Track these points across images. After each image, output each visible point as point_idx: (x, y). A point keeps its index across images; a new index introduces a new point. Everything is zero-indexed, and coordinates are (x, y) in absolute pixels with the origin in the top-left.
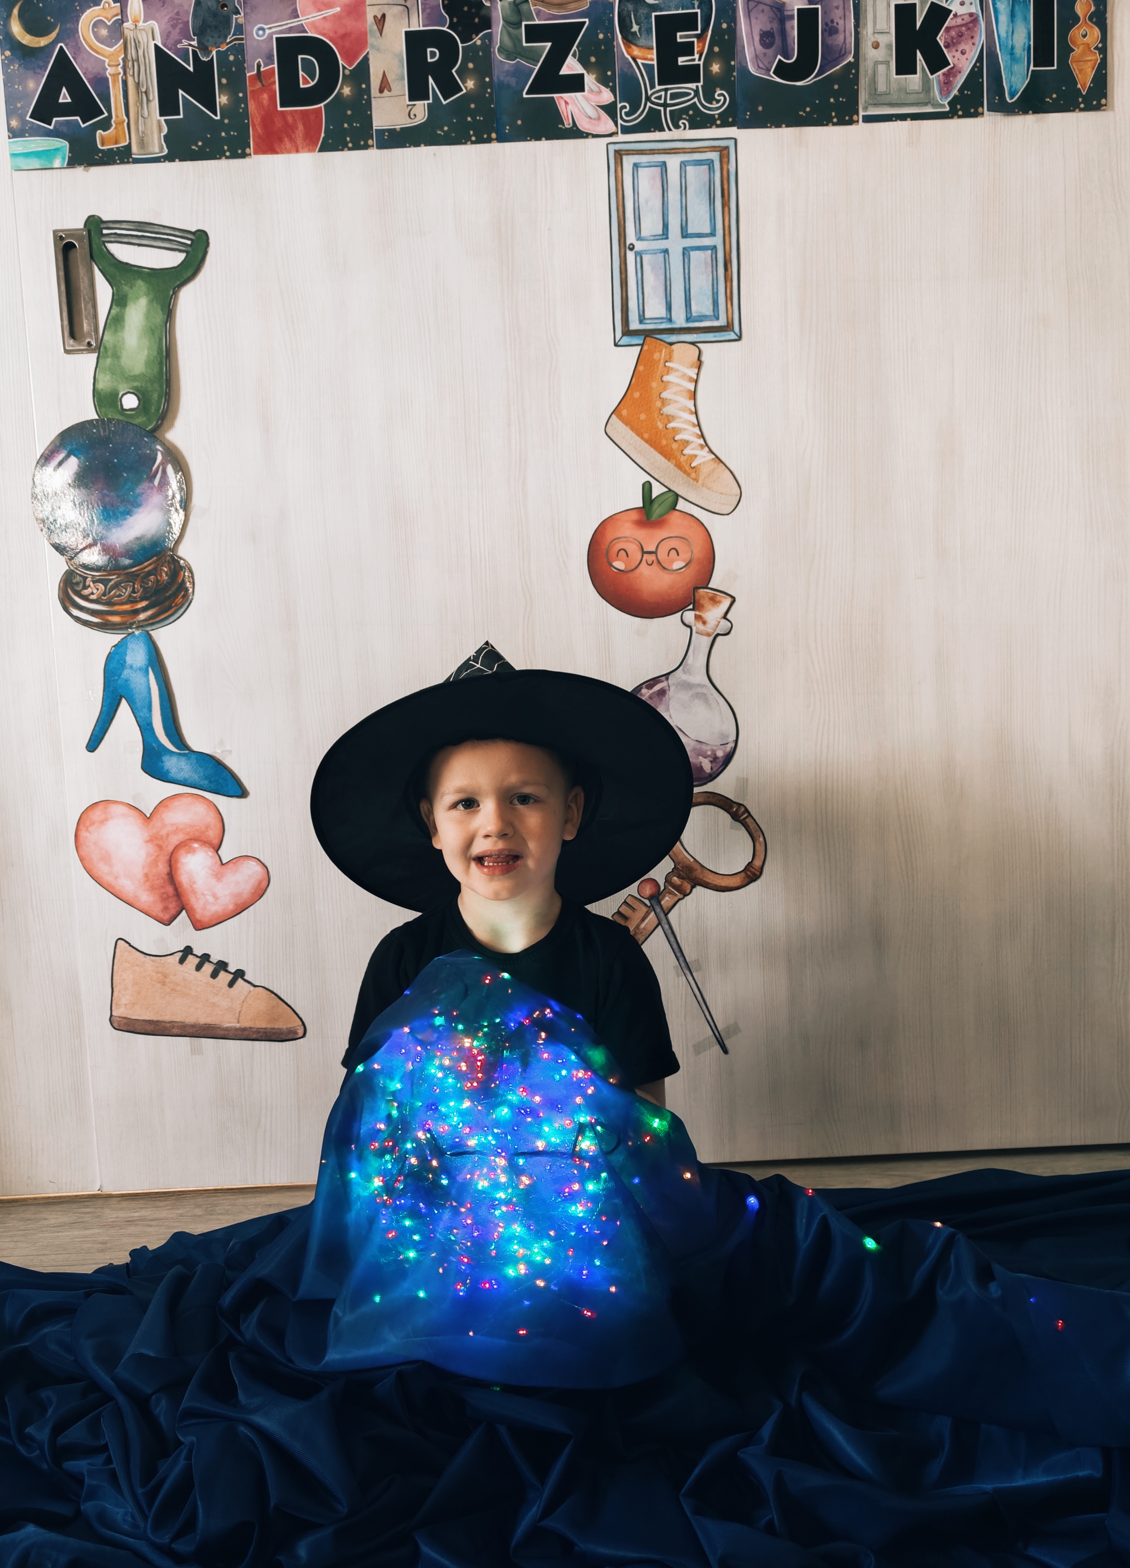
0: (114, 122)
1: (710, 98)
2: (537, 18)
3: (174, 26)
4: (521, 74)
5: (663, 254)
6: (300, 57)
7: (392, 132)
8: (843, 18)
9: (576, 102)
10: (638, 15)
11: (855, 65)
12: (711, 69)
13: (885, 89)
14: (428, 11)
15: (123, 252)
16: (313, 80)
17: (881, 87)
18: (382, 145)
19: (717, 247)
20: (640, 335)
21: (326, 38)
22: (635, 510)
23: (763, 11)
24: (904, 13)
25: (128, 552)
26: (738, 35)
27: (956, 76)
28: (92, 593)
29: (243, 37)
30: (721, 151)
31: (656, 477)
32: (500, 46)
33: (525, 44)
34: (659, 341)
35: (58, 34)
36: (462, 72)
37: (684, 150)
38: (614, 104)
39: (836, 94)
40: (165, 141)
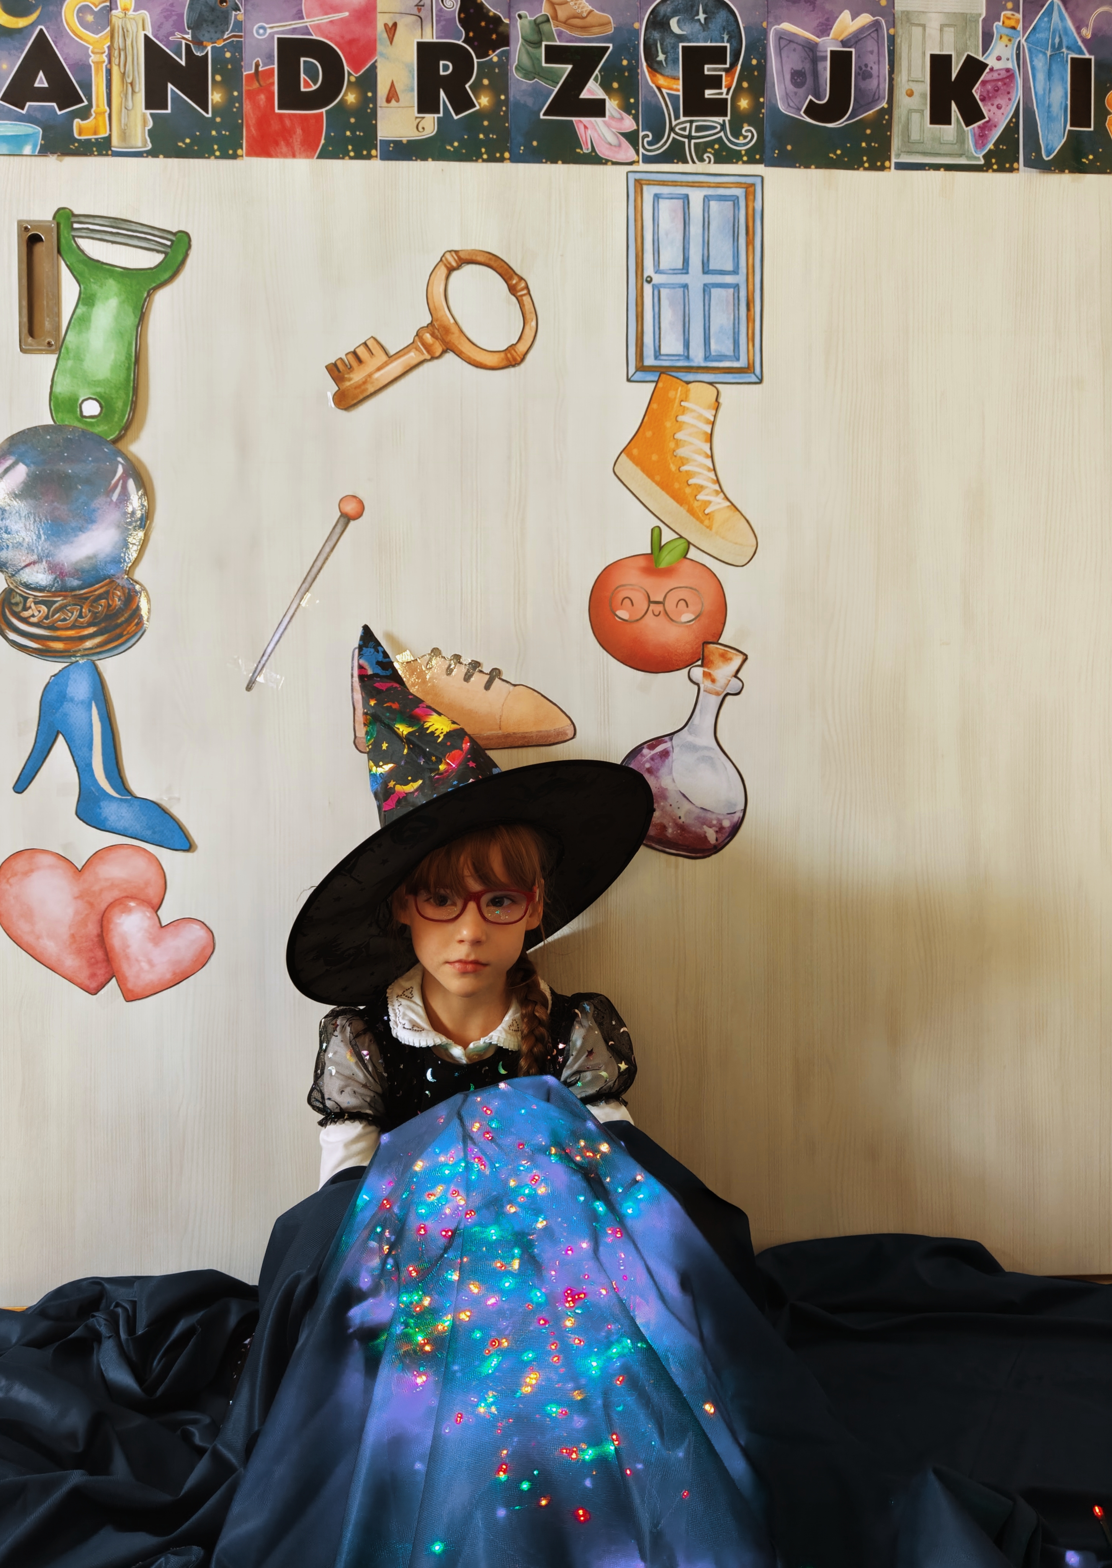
0: (95, 112)
1: (737, 133)
2: (558, 39)
3: (167, 18)
4: (538, 94)
5: (682, 289)
6: (302, 59)
7: (398, 143)
8: (877, 64)
9: (597, 127)
10: (665, 44)
11: (889, 111)
12: (739, 104)
13: (918, 138)
14: (443, 23)
15: (94, 249)
16: (315, 84)
17: (915, 136)
18: (386, 156)
19: (740, 285)
20: (655, 371)
21: (331, 41)
22: (642, 556)
23: (794, 50)
24: (940, 63)
25: (78, 572)
26: (768, 73)
27: (991, 130)
28: (33, 616)
29: (242, 34)
30: (747, 188)
31: (666, 522)
32: (518, 65)
33: (544, 65)
34: (675, 379)
35: (39, 17)
36: (476, 87)
37: (708, 184)
38: (636, 132)
39: (868, 139)
40: (149, 136)
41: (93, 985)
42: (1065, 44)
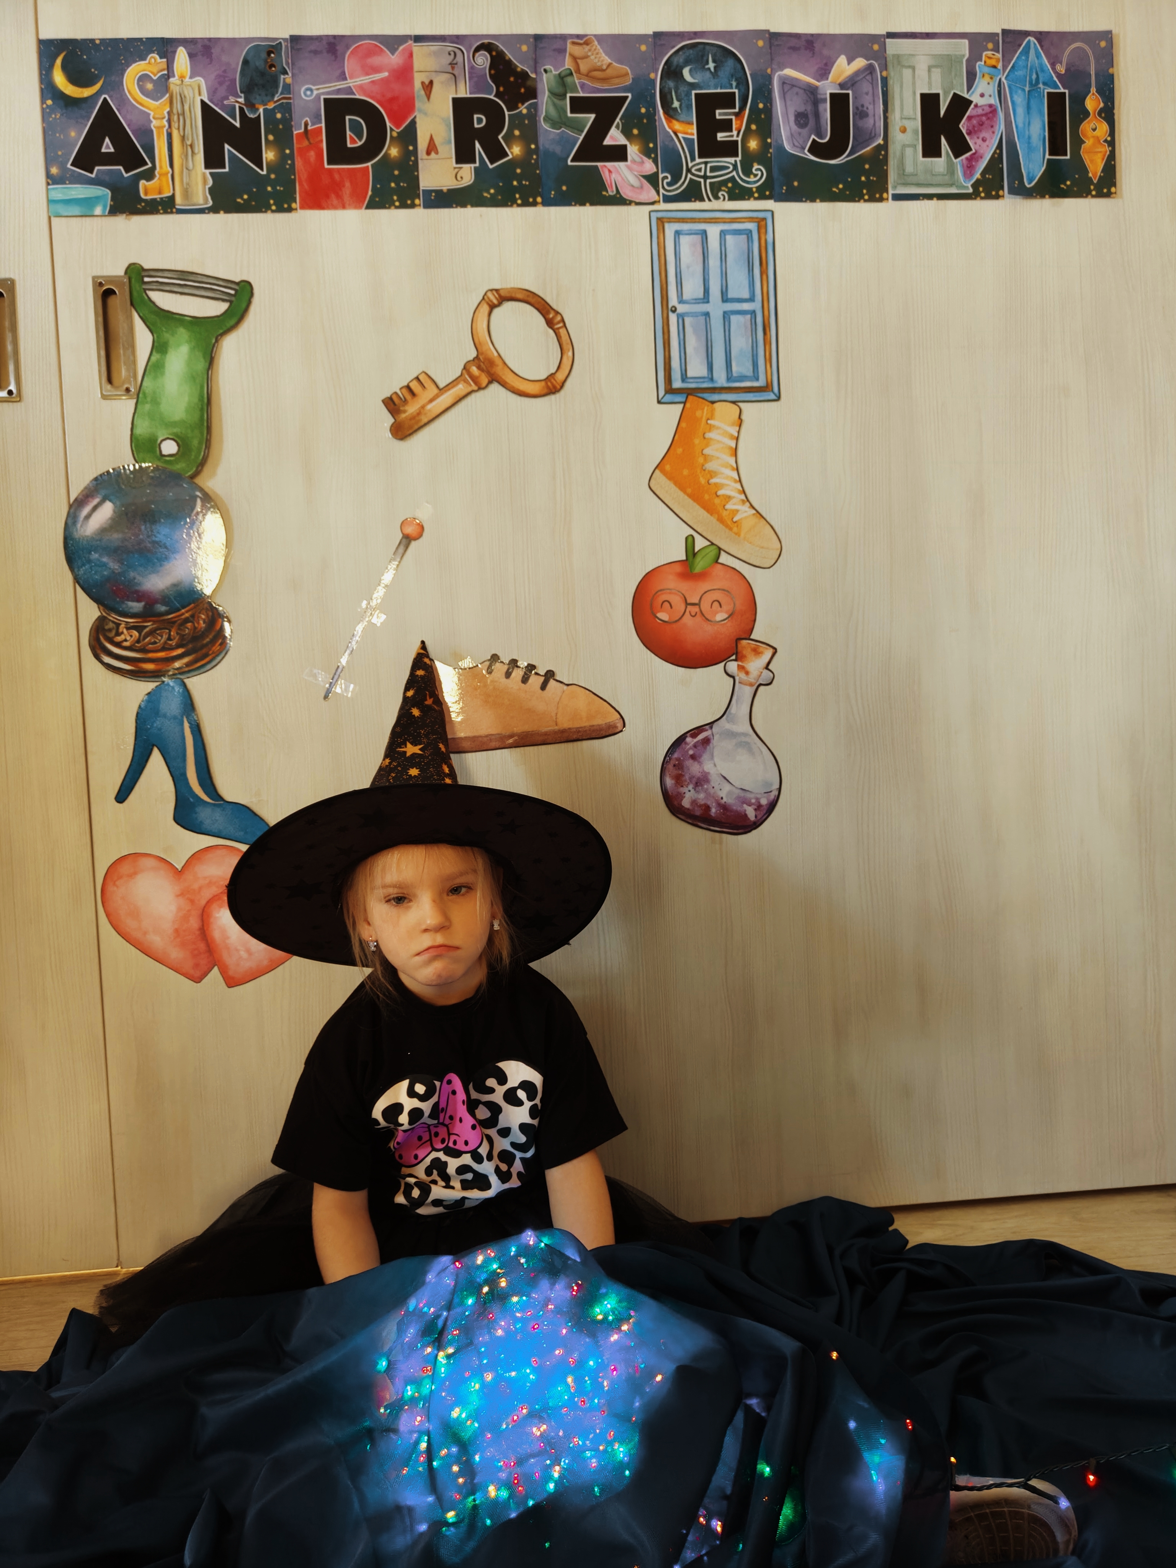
0: (158, 173)
1: (747, 171)
2: (582, 90)
3: (221, 84)
4: (566, 142)
5: (704, 317)
6: (347, 118)
7: (439, 193)
8: (872, 104)
9: (620, 170)
10: (679, 91)
11: (885, 147)
12: (749, 145)
13: (912, 171)
14: (475, 79)
15: (163, 300)
16: (360, 140)
17: (909, 169)
18: (428, 205)
19: (756, 311)
20: (682, 393)
21: (374, 100)
22: (678, 563)
23: (797, 94)
24: (929, 102)
25: (165, 599)
26: (774, 115)
27: (978, 161)
28: (126, 640)
29: (291, 96)
30: (759, 223)
31: (699, 531)
32: (546, 115)
33: (569, 115)
34: (701, 400)
35: (102, 86)
36: (509, 138)
37: (724, 220)
38: (656, 174)
39: (867, 173)
40: (210, 193)
41: (198, 974)
42: (1041, 80)
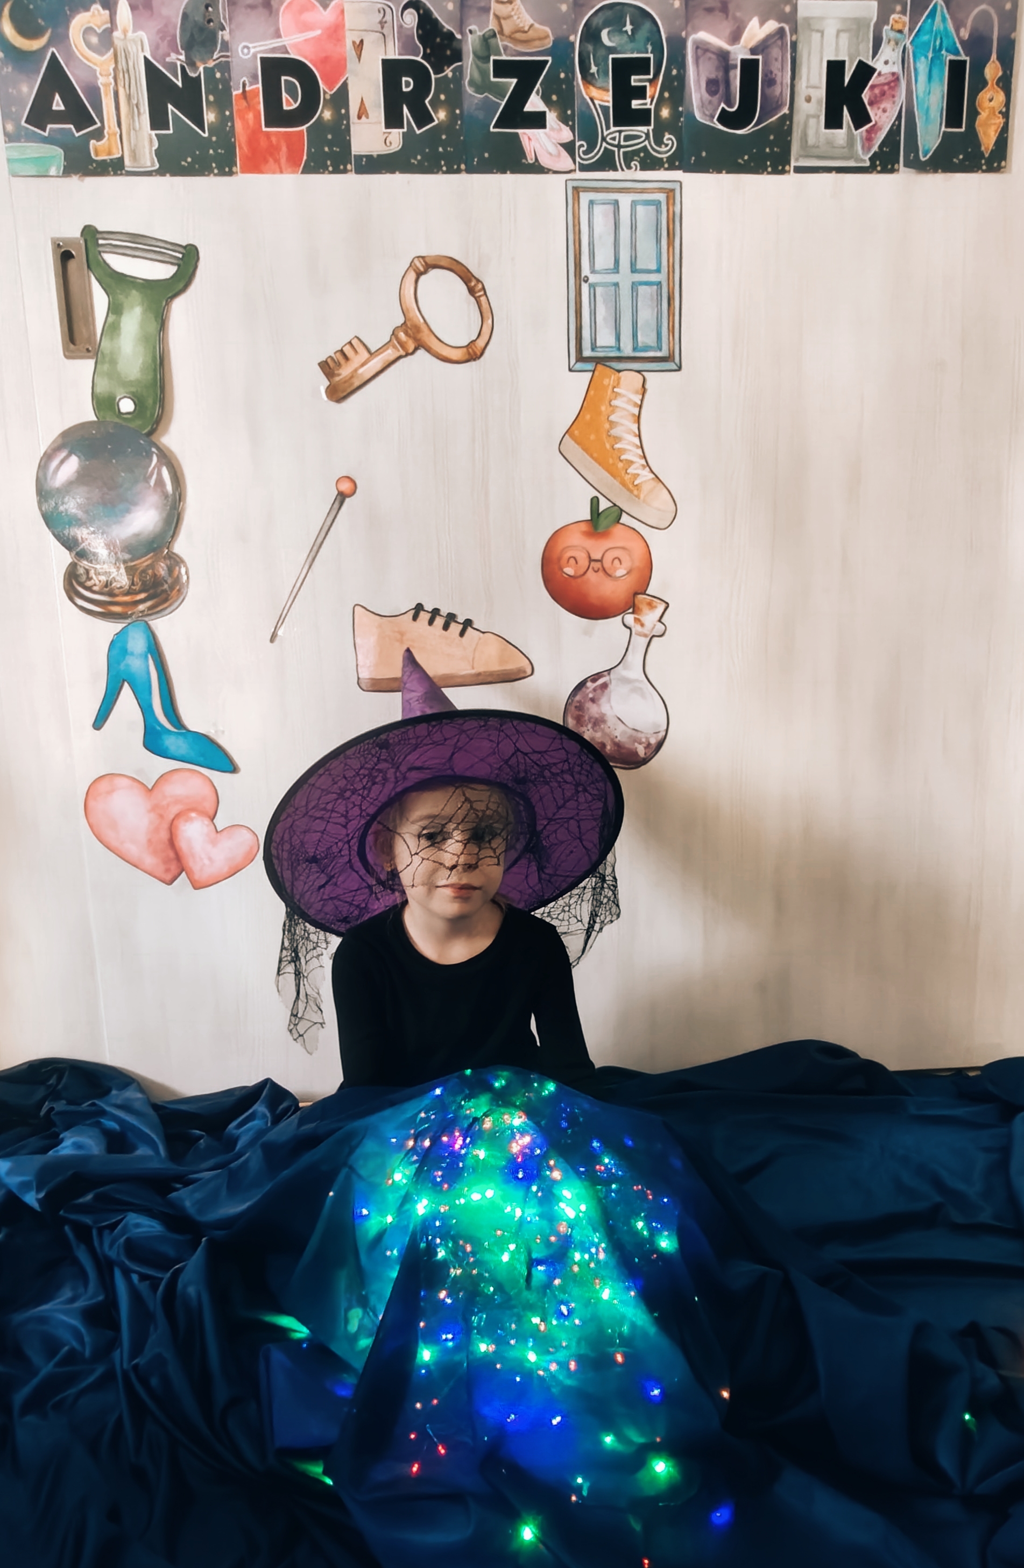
0: (107, 133)
1: (659, 142)
2: (504, 53)
3: (162, 39)
4: (489, 107)
6: (283, 78)
7: (369, 157)
8: (781, 70)
9: (538, 136)
10: (597, 57)
11: (789, 117)
12: (661, 113)
13: (815, 142)
14: (404, 39)
15: (117, 263)
16: (295, 102)
17: (811, 140)
18: (360, 170)
19: (662, 283)
20: (592, 361)
21: (307, 60)
22: (584, 522)
23: (710, 59)
24: (835, 68)
26: (687, 83)
27: (878, 133)
28: (94, 585)
29: (230, 54)
30: (668, 193)
31: (603, 492)
32: (470, 79)
33: (492, 79)
34: (609, 368)
35: (50, 39)
36: (436, 103)
37: (636, 190)
38: (573, 142)
39: (771, 145)
40: (156, 155)
41: (169, 878)
42: (944, 45)
